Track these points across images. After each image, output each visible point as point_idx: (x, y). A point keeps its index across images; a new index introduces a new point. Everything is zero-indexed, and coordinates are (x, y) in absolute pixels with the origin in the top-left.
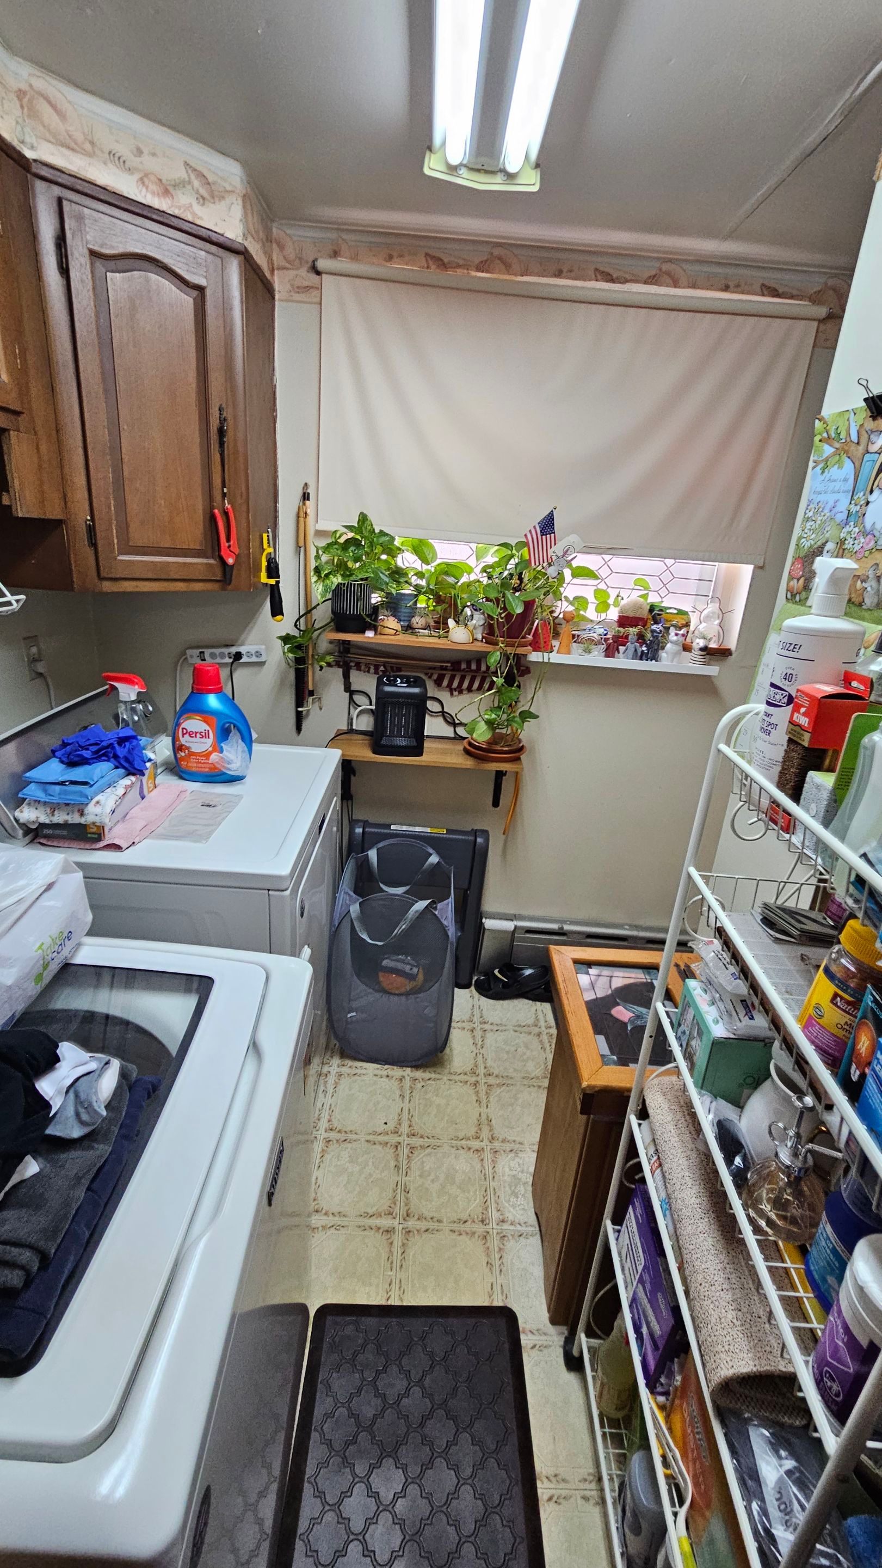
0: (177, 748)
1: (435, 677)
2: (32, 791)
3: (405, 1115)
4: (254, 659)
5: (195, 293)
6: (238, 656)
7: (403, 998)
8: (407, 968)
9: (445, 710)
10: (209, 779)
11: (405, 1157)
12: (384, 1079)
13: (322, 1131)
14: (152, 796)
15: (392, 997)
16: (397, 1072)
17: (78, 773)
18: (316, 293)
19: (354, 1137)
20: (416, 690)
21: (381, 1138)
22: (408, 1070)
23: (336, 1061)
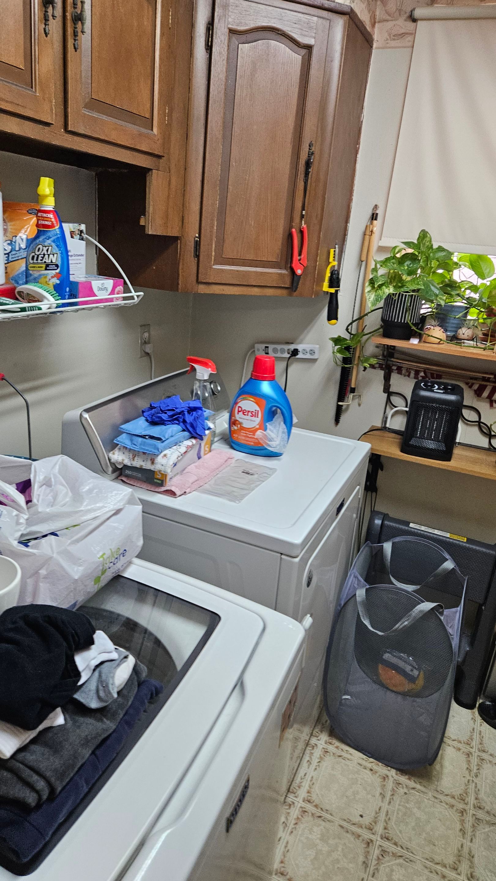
0: (233, 422)
1: (476, 387)
2: (123, 439)
3: (382, 816)
4: (308, 356)
5: (304, 52)
6: (295, 352)
7: (400, 698)
8: (408, 668)
9: (482, 420)
10: (254, 452)
11: (375, 857)
12: (368, 772)
13: (300, 799)
14: (206, 458)
15: (388, 693)
16: (381, 769)
17: (156, 431)
18: (410, 38)
19: (328, 816)
20: (452, 398)
21: (354, 829)
22: (393, 772)
23: (324, 737)
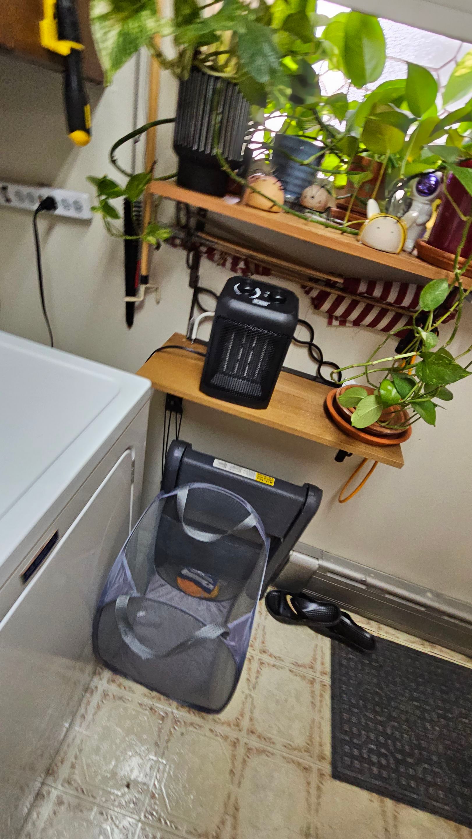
1: (314, 294)
4: (71, 213)
6: (50, 203)
8: (204, 583)
9: (314, 342)
16: (163, 705)
20: (280, 317)
22: (174, 706)
